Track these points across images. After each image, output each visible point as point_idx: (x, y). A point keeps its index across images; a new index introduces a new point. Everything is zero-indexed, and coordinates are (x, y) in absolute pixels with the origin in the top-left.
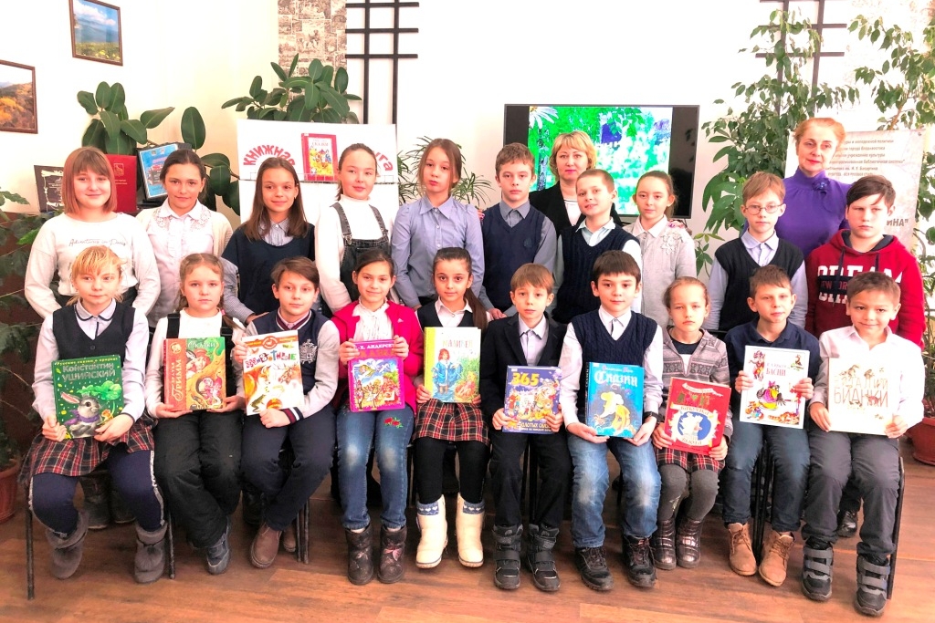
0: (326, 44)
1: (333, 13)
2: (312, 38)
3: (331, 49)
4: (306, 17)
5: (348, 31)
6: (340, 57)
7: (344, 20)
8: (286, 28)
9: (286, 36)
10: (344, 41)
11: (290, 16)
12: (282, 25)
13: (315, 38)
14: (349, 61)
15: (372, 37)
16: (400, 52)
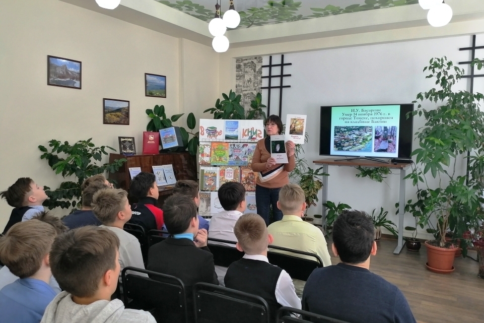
0: (254, 83)
1: (257, 70)
2: (248, 81)
3: (256, 85)
4: (246, 72)
5: (262, 77)
6: (259, 89)
7: (261, 73)
8: (239, 77)
9: (238, 81)
10: (261, 82)
11: (240, 73)
12: (237, 76)
13: (250, 81)
14: (263, 90)
15: (272, 79)
16: (283, 85)
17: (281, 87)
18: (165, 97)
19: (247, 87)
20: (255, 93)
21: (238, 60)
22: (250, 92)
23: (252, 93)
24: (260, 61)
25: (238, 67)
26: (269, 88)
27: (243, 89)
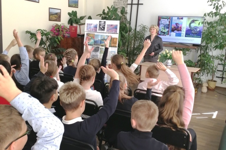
3: (124, 2)
14: (128, 5)
16: (140, 3)
17: (138, 4)
18: (78, 8)
19: (120, 3)
22: (121, 6)
26: (132, 4)
27: (118, 4)
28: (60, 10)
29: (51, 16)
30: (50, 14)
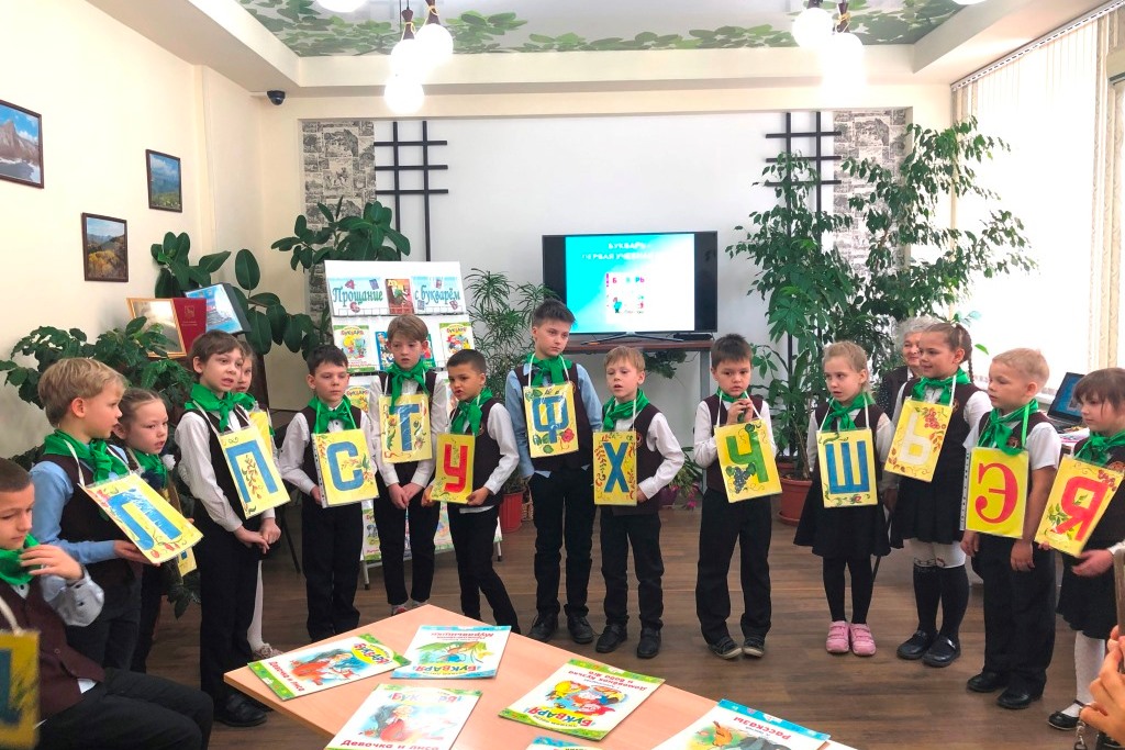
0: (355, 181)
1: (361, 151)
2: (339, 176)
3: (360, 185)
4: (333, 155)
5: (376, 169)
6: (370, 193)
7: (373, 158)
8: (312, 165)
9: (312, 174)
10: (374, 178)
11: (317, 155)
12: (307, 163)
13: (342, 175)
14: (382, 197)
15: (402, 174)
16: (430, 188)
17: (426, 192)
18: (180, 211)
19: (336, 189)
20: (359, 203)
21: (307, 124)
22: (344, 200)
23: (351, 204)
24: (369, 132)
25: (310, 142)
26: (397, 193)
27: (326, 193)
28: (124, 222)
29: (93, 256)
30: (91, 248)
